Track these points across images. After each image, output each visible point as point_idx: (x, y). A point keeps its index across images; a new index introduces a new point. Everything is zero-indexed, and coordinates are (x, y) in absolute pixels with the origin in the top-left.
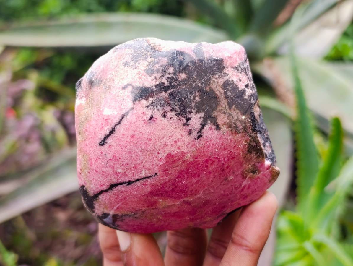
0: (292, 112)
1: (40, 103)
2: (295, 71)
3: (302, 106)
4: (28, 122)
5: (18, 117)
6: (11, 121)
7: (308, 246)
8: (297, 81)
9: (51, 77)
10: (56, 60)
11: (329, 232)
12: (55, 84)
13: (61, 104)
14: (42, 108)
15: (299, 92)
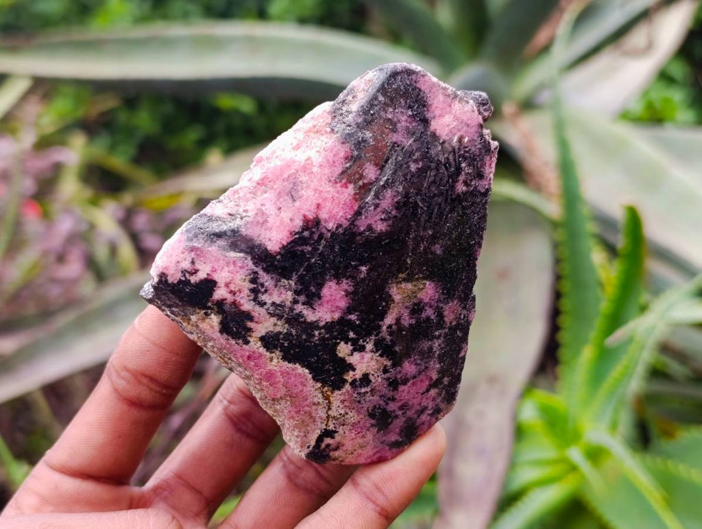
0: (552, 208)
1: (88, 193)
2: (560, 128)
3: (571, 196)
4: (65, 225)
5: (46, 216)
6: (33, 223)
7: (575, 454)
8: (563, 145)
9: (112, 148)
10: (123, 117)
11: (614, 426)
12: (119, 162)
13: (128, 198)
14: (94, 202)
15: (566, 168)
